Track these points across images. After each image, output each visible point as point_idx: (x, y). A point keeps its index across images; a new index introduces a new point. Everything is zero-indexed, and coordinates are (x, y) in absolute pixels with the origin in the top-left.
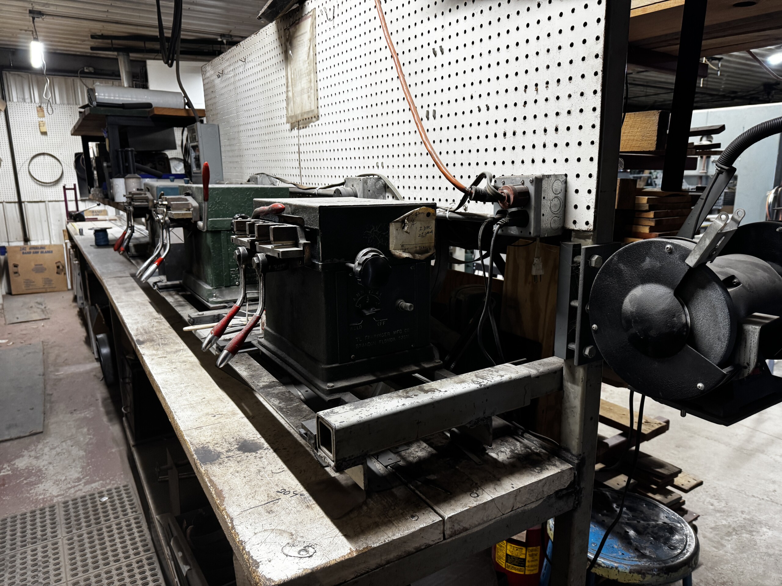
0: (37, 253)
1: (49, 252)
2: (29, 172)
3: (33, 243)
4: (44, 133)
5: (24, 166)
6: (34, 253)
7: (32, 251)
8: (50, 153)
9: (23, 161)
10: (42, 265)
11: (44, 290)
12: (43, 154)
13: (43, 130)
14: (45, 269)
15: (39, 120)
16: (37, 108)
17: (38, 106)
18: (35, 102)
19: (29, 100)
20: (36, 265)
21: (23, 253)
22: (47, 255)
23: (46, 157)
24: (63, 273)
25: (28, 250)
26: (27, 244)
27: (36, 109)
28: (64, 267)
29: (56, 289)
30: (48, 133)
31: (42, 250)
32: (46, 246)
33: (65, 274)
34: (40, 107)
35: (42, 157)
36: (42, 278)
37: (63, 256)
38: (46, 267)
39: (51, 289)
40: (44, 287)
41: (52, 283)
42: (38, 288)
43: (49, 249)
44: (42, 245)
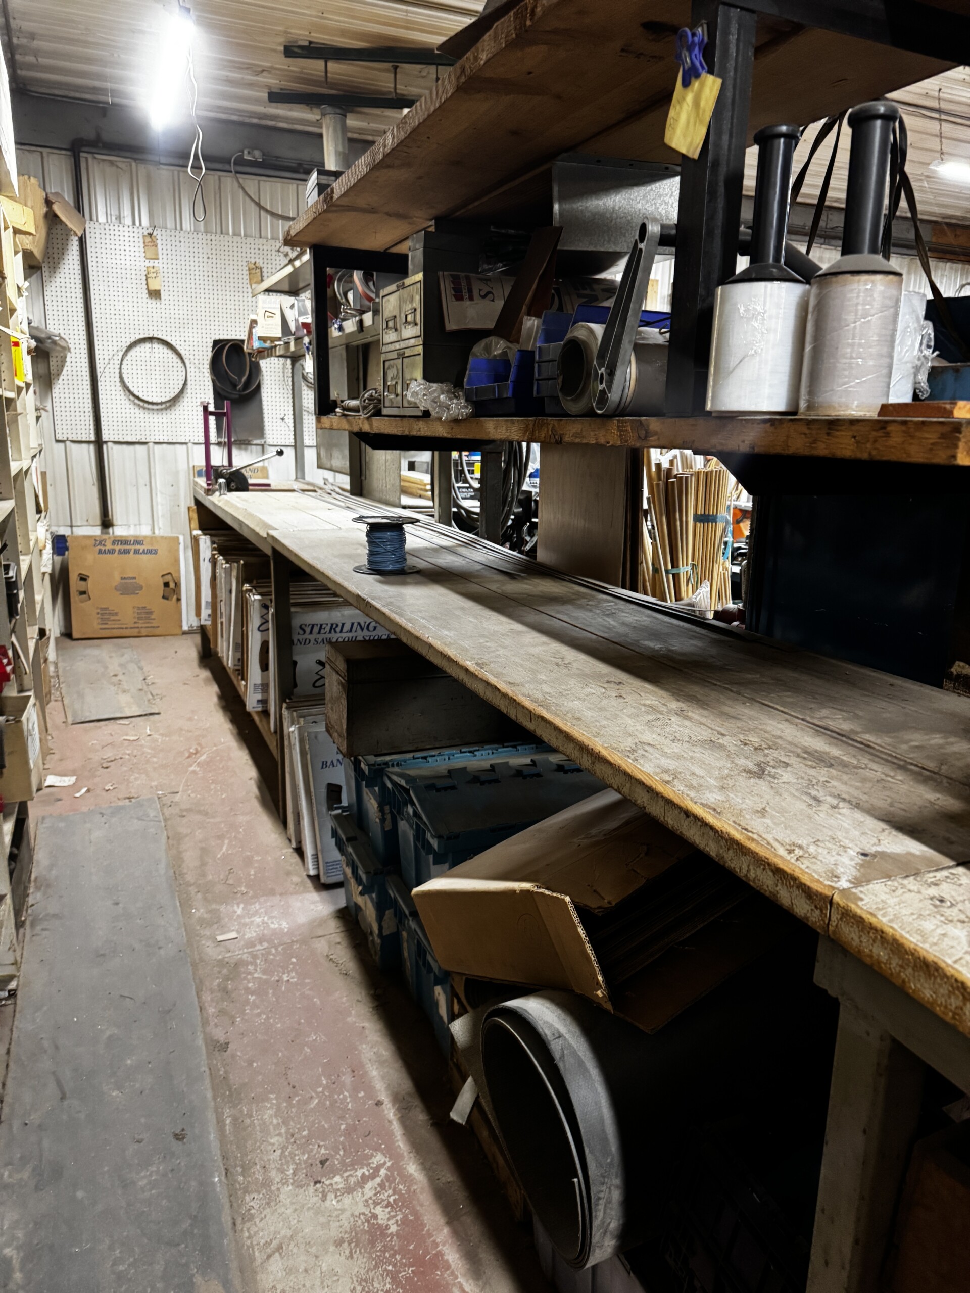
0: (127, 552)
1: (150, 552)
2: (121, 378)
3: (119, 531)
4: (155, 294)
5: (111, 366)
6: (120, 552)
7: (117, 548)
8: (164, 338)
9: (111, 353)
10: (135, 578)
11: (135, 632)
12: (151, 339)
13: (153, 287)
14: (141, 588)
15: (147, 264)
16: (144, 236)
17: (146, 234)
18: (140, 225)
19: (128, 221)
20: (122, 579)
21: (100, 552)
22: (145, 557)
23: (156, 346)
24: (175, 598)
25: (109, 546)
26: (108, 533)
27: (141, 240)
28: (177, 585)
29: (157, 631)
30: (162, 292)
31: (138, 547)
32: (145, 537)
33: (179, 600)
34: (150, 235)
35: (148, 345)
36: (134, 607)
37: (177, 561)
38: (142, 583)
39: (149, 629)
40: (136, 625)
41: (153, 617)
42: (124, 626)
43: (152, 545)
44: (137, 537)
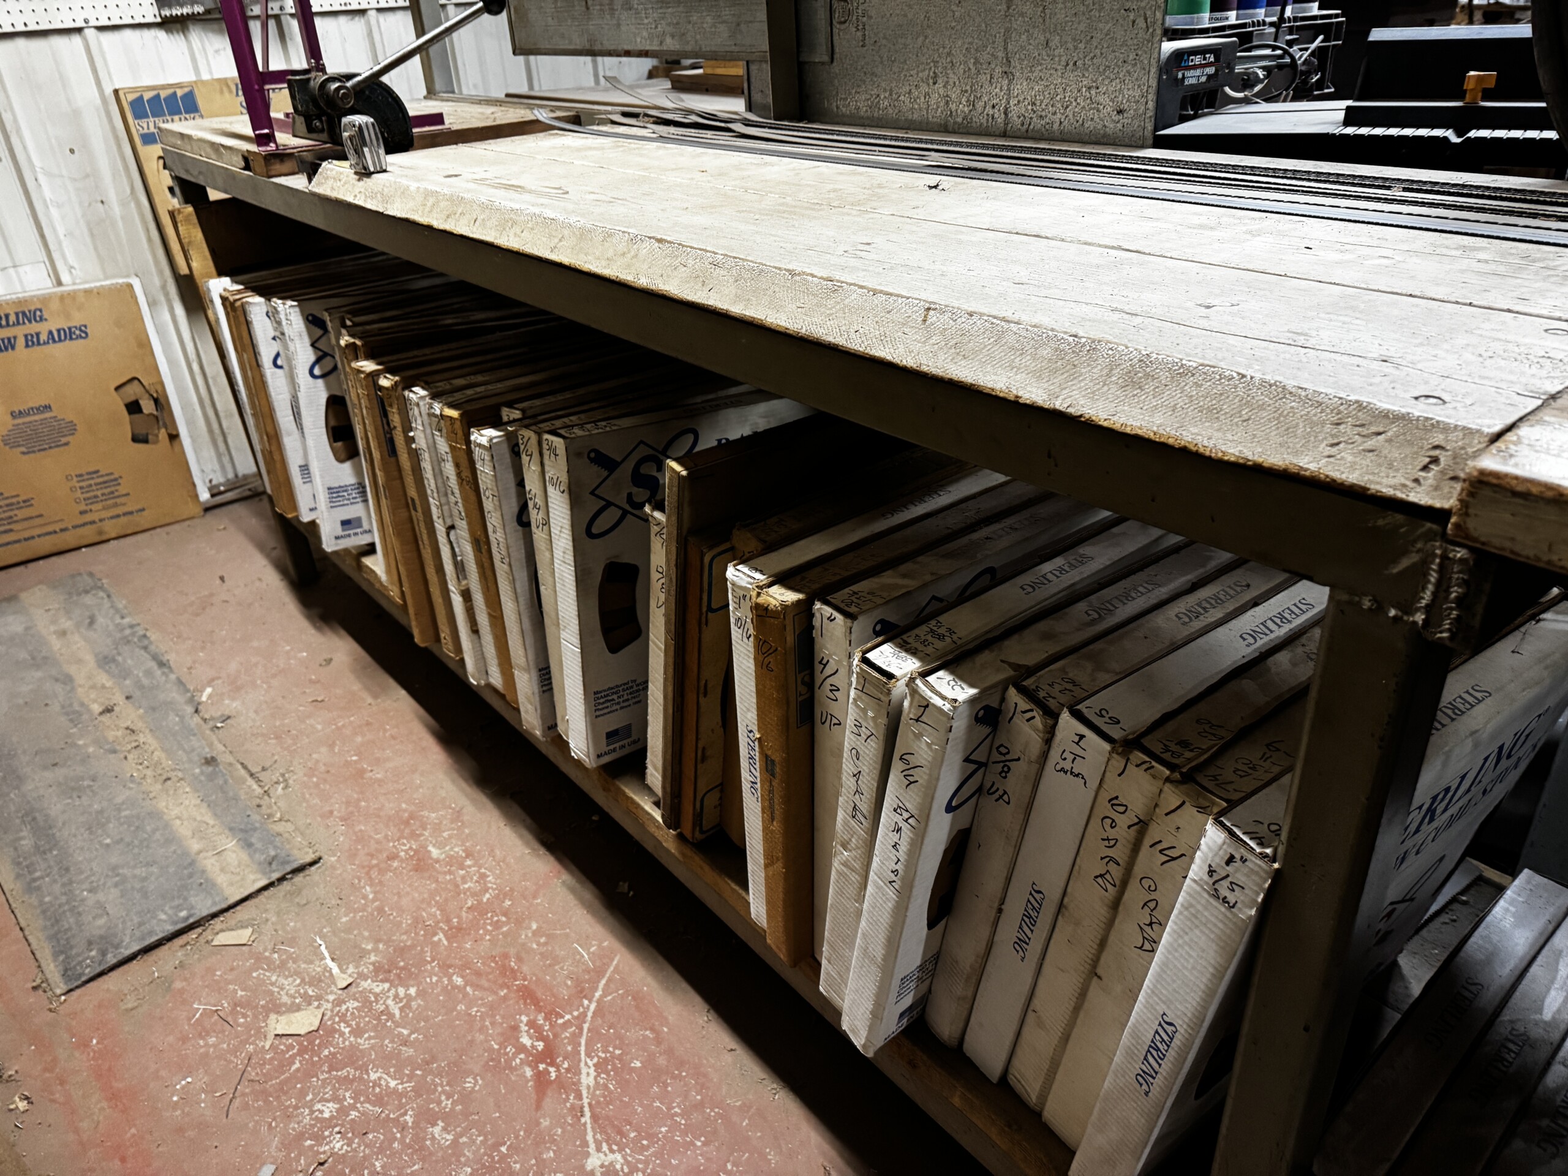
0: (7, 344)
1: (67, 335)
10: (48, 408)
11: (88, 534)
14: (72, 428)
20: (16, 413)
22: (58, 350)
24: (163, 434)
28: (161, 402)
29: (144, 520)
31: (32, 328)
32: (46, 299)
33: (174, 437)
36: (68, 478)
37: (144, 345)
38: (70, 417)
39: (123, 520)
40: (88, 518)
41: (122, 490)
42: (57, 527)
43: (68, 316)
44: (20, 302)
